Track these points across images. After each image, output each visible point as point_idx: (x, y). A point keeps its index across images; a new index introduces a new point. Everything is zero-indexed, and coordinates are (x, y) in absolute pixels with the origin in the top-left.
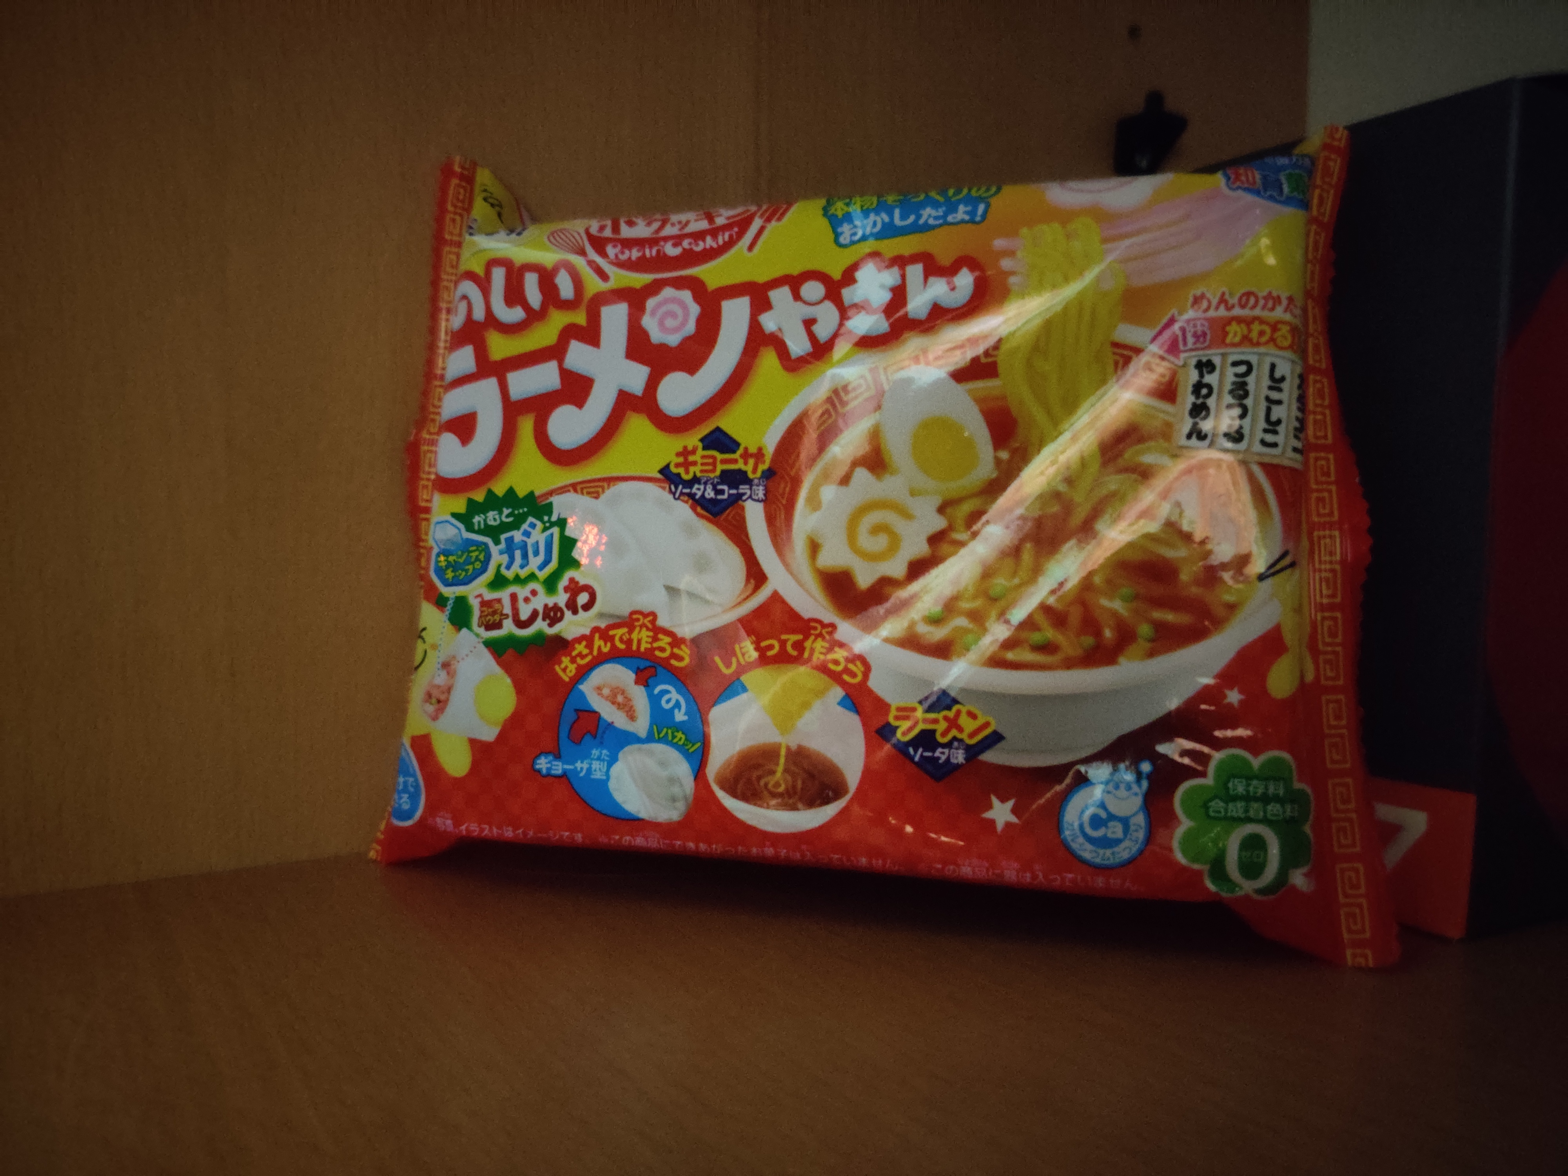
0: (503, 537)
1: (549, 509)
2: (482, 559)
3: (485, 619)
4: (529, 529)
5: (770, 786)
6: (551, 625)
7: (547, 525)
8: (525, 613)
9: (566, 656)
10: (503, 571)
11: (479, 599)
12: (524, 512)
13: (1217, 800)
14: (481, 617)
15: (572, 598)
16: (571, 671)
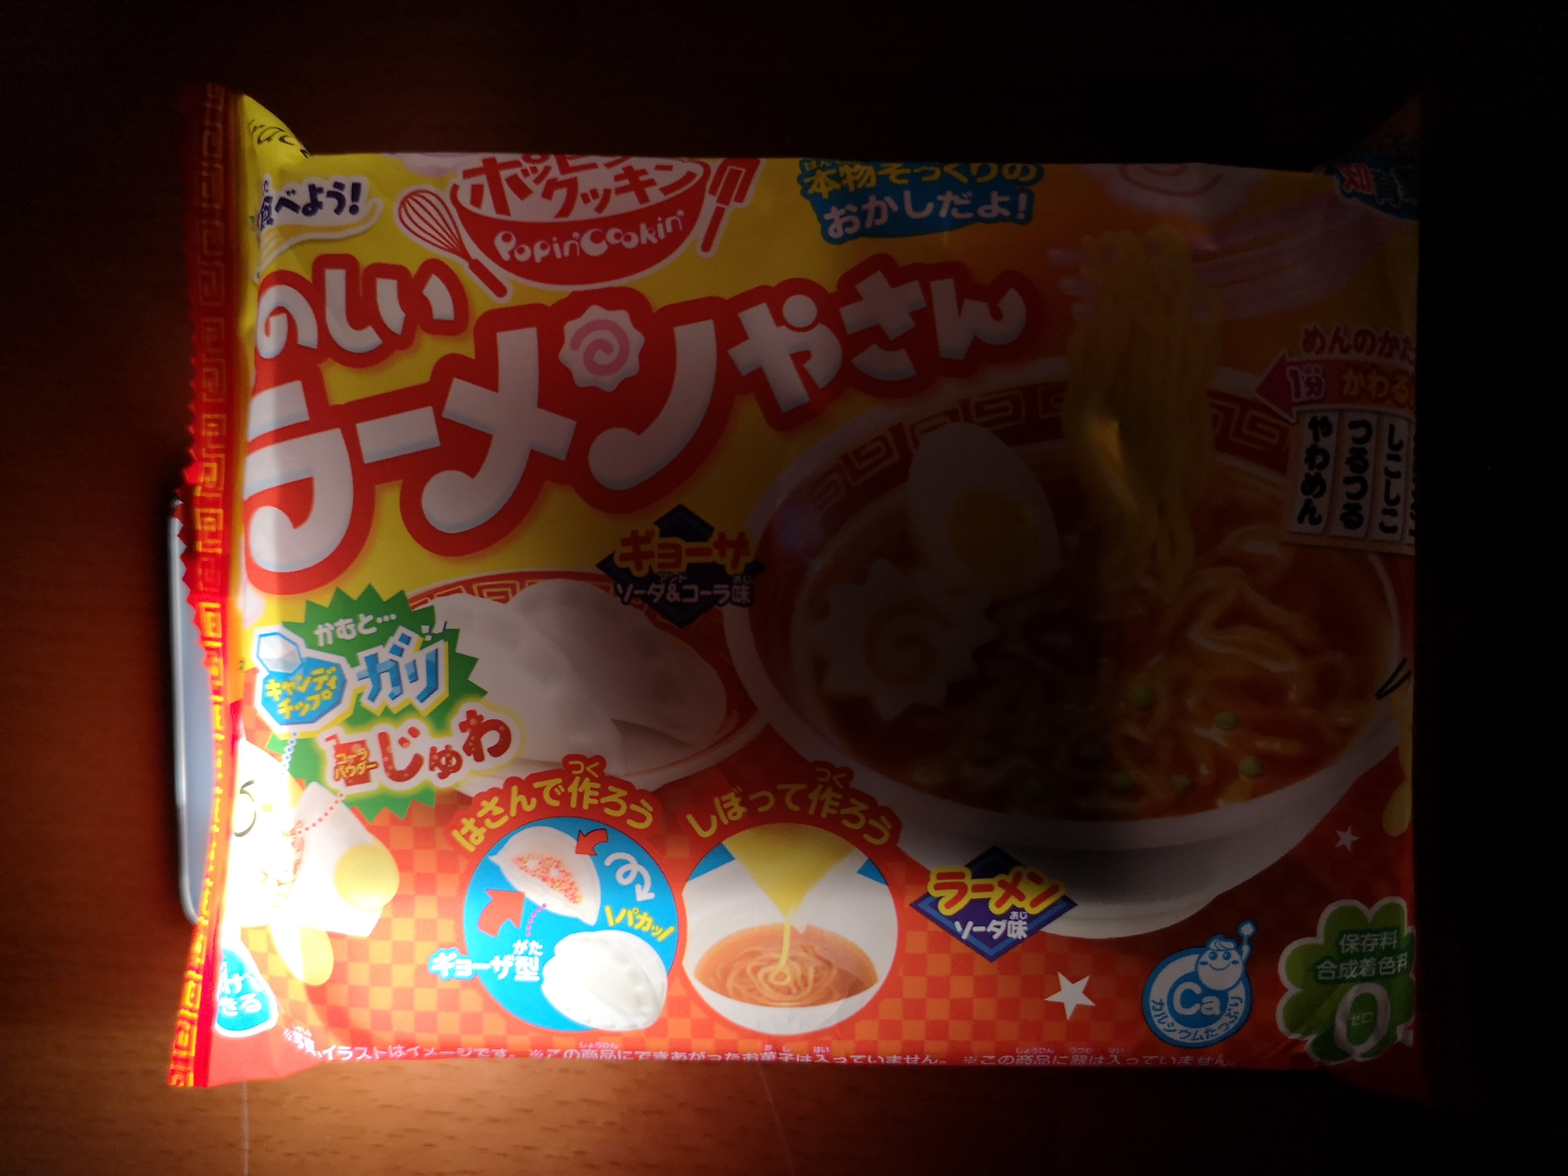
0: (362, 655)
1: (429, 616)
2: (333, 687)
3: (344, 770)
4: (402, 645)
5: (771, 979)
6: (442, 776)
7: (429, 638)
8: (402, 762)
9: (468, 818)
10: (366, 703)
11: (333, 742)
12: (390, 621)
13: (1327, 962)
14: (337, 767)
15: (473, 738)
16: (477, 838)
